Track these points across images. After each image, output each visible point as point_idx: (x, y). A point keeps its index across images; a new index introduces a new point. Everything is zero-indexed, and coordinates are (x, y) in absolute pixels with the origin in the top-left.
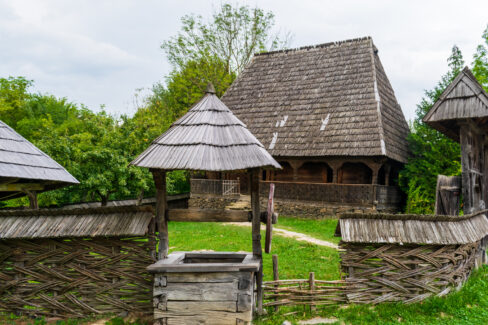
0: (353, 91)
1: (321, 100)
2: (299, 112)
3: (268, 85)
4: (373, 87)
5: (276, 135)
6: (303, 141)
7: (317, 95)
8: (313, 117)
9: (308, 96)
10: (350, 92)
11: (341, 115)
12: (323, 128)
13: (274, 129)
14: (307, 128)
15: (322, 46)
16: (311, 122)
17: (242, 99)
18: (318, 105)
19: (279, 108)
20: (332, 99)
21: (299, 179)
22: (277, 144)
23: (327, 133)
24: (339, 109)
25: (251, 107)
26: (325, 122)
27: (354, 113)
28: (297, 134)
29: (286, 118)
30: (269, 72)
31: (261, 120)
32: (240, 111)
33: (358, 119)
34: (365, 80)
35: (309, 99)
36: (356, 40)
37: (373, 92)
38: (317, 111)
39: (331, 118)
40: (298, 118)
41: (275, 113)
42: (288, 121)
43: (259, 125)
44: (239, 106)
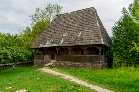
0: (89, 23)
1: (78, 27)
2: (71, 31)
3: (60, 24)
4: (96, 21)
5: (63, 39)
6: (72, 40)
7: (77, 26)
8: (76, 32)
9: (74, 26)
10: (88, 23)
11: (86, 31)
12: (79, 36)
13: (62, 37)
14: (74, 36)
15: (78, 11)
16: (75, 34)
17: (52, 29)
18: (77, 29)
19: (64, 30)
20: (82, 26)
21: (71, 54)
22: (63, 42)
23: (81, 37)
24: (85, 29)
25: (55, 31)
26: (80, 34)
27: (90, 30)
28: (70, 38)
29: (66, 33)
30: (61, 20)
31: (58, 34)
32: (51, 32)
33: (92, 32)
34: (93, 19)
35: (74, 27)
36: (89, 8)
37: (97, 23)
38: (77, 31)
39: (82, 32)
40: (70, 33)
41: (63, 32)
42: (67, 34)
43: (57, 36)
44: (51, 31)
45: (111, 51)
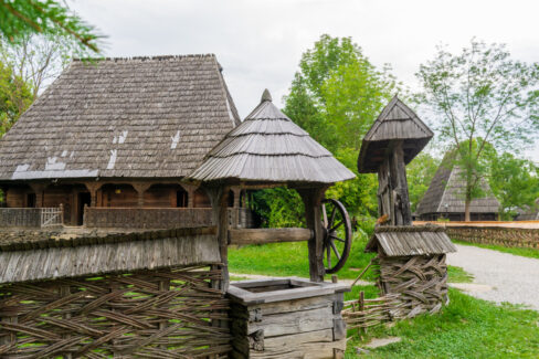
0: (204, 108)
1: (167, 116)
2: (143, 128)
3: (97, 95)
4: (225, 104)
5: (114, 153)
6: (151, 160)
7: (161, 110)
8: (160, 133)
9: (150, 111)
10: (200, 108)
11: (194, 132)
12: (174, 146)
13: (111, 146)
14: (154, 146)
15: (160, 58)
16: (159, 140)
17: (62, 110)
18: (165, 121)
19: (114, 122)
20: (180, 115)
22: (118, 163)
23: (179, 152)
24: (191, 126)
25: (76, 119)
26: (176, 139)
27: (209, 131)
28: (143, 152)
29: (125, 133)
30: (96, 81)
31: (92, 135)
32: (60, 123)
33: (213, 137)
34: (215, 97)
35: (152, 114)
36: (198, 56)
37: (227, 110)
38: (163, 128)
39: (182, 136)
40: (141, 134)
41: (111, 128)
42: (128, 137)
43: (90, 141)
44: (59, 118)
45: (264, 197)
